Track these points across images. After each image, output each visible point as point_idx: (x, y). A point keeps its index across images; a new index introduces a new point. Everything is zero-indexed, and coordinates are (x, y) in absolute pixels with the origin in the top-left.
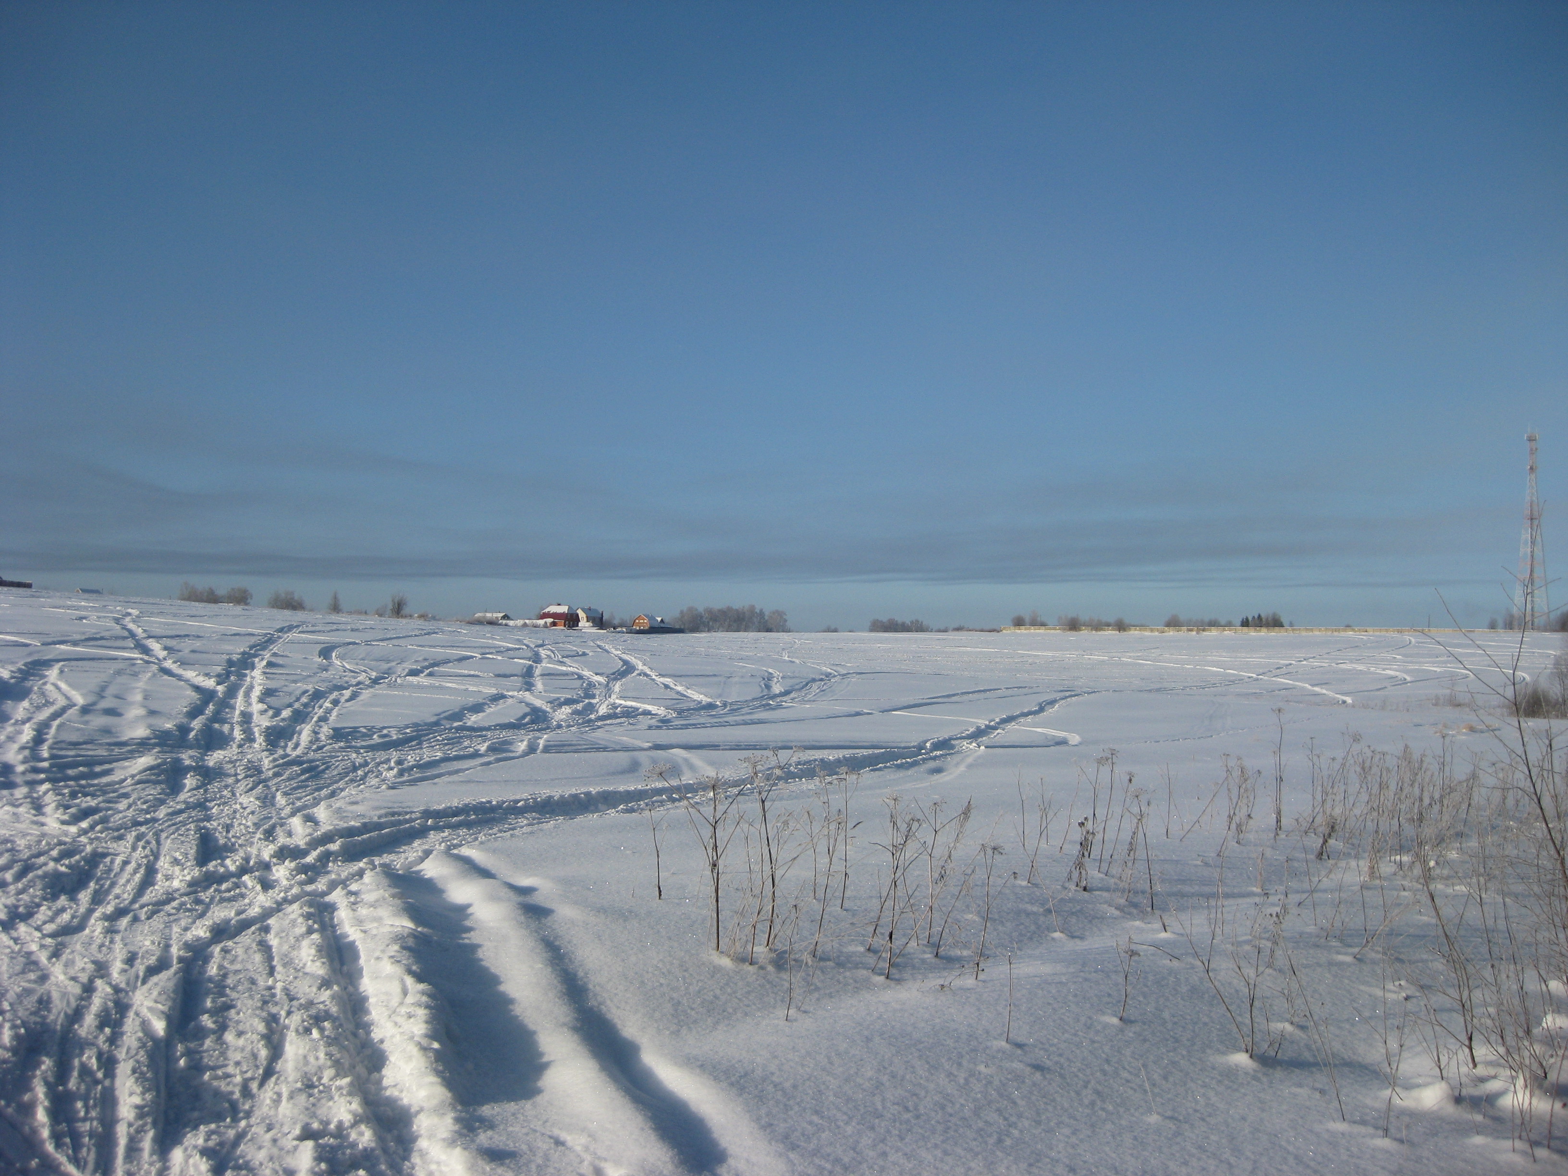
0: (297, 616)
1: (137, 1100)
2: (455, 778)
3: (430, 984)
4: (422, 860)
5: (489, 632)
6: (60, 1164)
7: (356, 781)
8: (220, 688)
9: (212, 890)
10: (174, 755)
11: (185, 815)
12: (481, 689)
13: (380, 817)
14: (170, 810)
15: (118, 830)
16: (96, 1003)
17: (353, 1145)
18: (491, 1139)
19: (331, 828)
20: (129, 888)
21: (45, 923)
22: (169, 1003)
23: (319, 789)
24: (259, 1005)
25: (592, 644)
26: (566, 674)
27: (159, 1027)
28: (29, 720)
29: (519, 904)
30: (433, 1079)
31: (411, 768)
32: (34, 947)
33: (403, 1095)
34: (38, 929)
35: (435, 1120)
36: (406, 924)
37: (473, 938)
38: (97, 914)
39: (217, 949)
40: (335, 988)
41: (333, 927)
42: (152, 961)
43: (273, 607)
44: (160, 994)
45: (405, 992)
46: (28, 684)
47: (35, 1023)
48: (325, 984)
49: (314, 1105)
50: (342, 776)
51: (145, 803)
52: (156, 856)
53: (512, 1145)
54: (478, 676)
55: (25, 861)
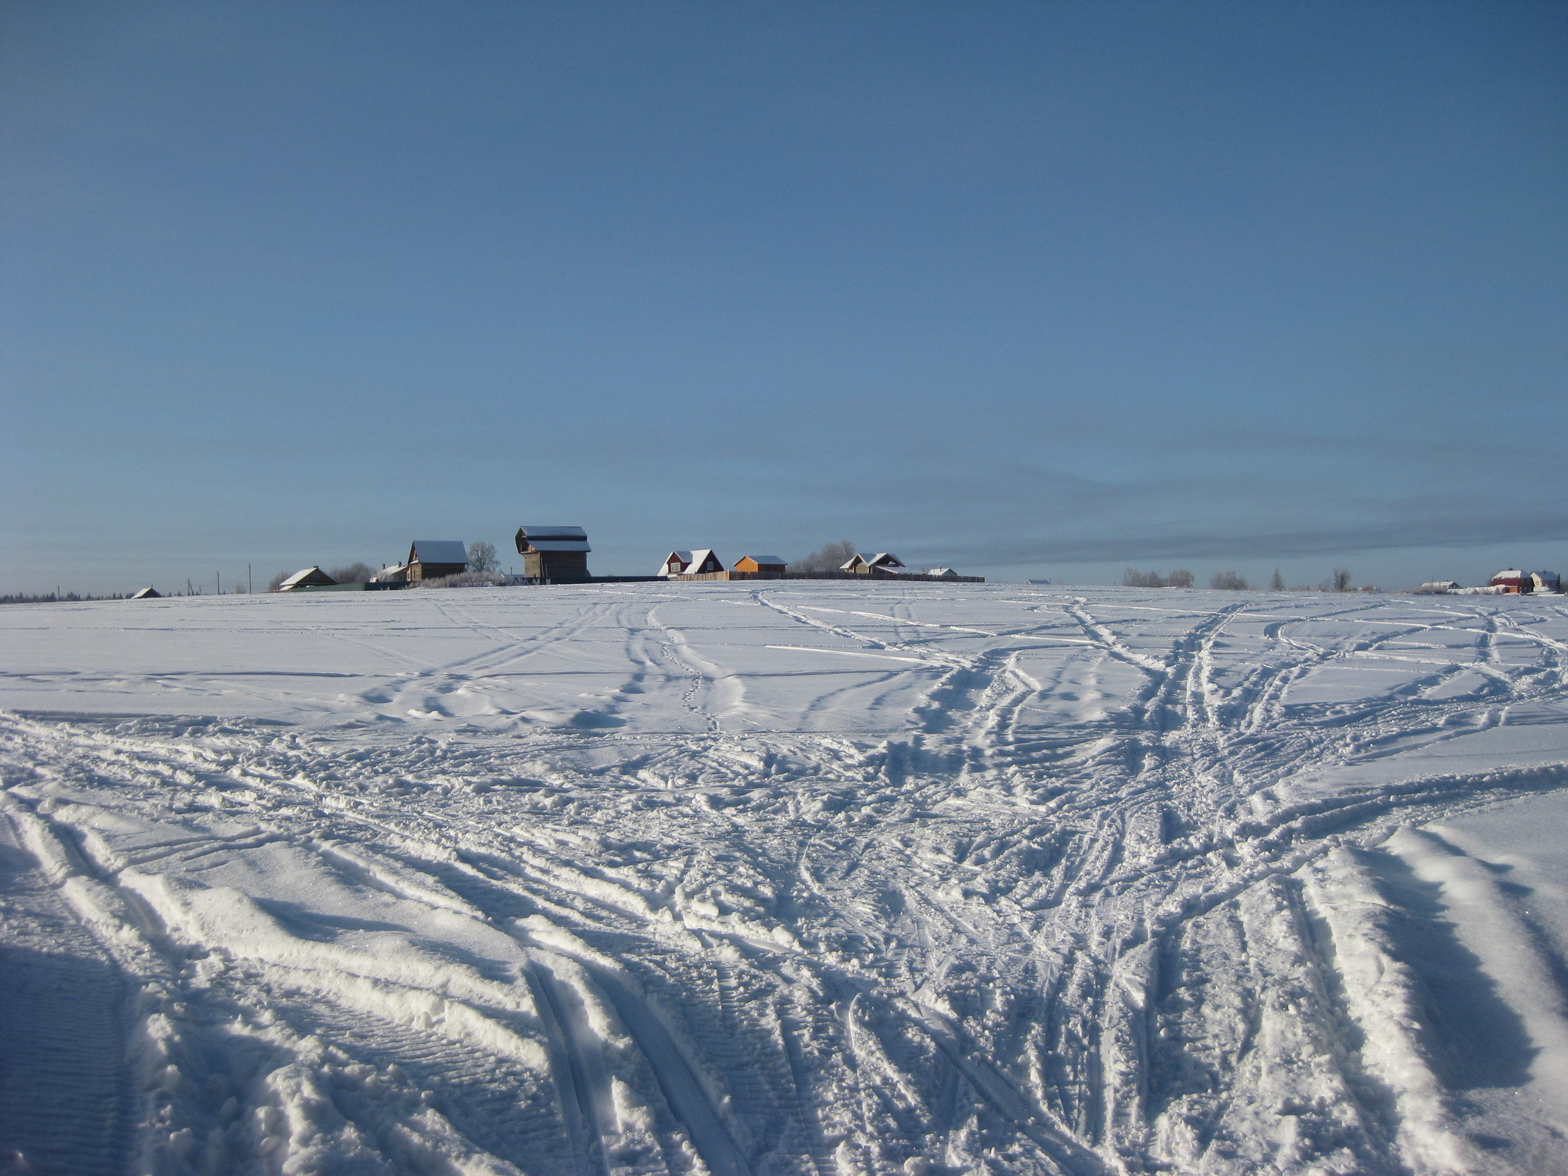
0: (1243, 595)
1: (1122, 1067)
2: (1414, 753)
3: (1406, 963)
4: (1387, 837)
5: (1438, 602)
6: (1054, 1124)
7: (1312, 758)
8: (1170, 670)
9: (1178, 866)
10: (1131, 736)
11: (1146, 794)
12: (1434, 661)
13: (1340, 794)
14: (1132, 790)
15: (1084, 809)
16: (1078, 974)
17: (1337, 1123)
18: (1480, 1125)
19: (1292, 805)
20: (1098, 864)
21: (1023, 897)
22: (1147, 976)
23: (1276, 767)
24: (1234, 979)
25: (1549, 609)
26: (1524, 642)
27: (1139, 998)
28: (992, 706)
29: (1495, 882)
30: (1415, 1060)
31: (1368, 744)
32: (1016, 919)
33: (1384, 1075)
34: (1017, 902)
35: (1420, 1102)
36: (1378, 901)
37: (1448, 916)
38: (1071, 889)
39: (1189, 925)
40: (1309, 964)
41: (1303, 904)
42: (1128, 934)
43: (1215, 588)
44: (1137, 966)
45: (1381, 971)
46: (989, 673)
47: (1023, 990)
48: (1299, 960)
49: (1294, 1081)
50: (1297, 753)
51: (1107, 782)
52: (1123, 835)
53: (1503, 1133)
54: (1429, 648)
55: (1001, 839)
